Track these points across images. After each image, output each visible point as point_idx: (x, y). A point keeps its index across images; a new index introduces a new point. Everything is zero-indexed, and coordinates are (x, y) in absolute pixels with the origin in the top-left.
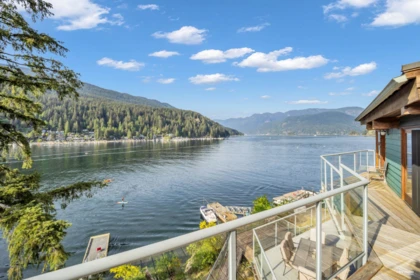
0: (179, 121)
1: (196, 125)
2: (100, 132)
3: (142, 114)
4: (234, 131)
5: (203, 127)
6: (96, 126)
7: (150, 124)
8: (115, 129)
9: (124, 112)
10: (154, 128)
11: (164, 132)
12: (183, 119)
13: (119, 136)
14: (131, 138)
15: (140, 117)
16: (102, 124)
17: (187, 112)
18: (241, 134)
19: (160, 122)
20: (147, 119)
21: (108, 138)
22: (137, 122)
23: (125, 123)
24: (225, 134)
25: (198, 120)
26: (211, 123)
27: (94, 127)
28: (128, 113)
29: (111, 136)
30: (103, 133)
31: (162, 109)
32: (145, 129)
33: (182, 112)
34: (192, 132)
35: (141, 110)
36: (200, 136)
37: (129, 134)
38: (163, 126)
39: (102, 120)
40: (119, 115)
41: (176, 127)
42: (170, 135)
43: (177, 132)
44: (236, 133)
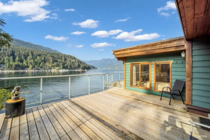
0: (63, 60)
1: (73, 63)
2: (9, 64)
3: (40, 55)
4: (93, 66)
5: (77, 64)
6: (6, 61)
7: (45, 61)
8: (21, 64)
9: (28, 53)
10: (47, 64)
11: (54, 66)
12: (65, 60)
13: (23, 68)
14: (32, 69)
15: (38, 57)
16: (11, 60)
17: (68, 56)
18: (97, 68)
19: (51, 60)
20: (43, 58)
21: (15, 69)
22: (36, 60)
23: (28, 60)
24: (89, 68)
25: (74, 60)
26: (81, 62)
27: (5, 62)
28: (30, 54)
29: (17, 67)
30: (12, 65)
31: (53, 53)
32: (41, 64)
33: (65, 55)
34: (70, 66)
35: (39, 53)
36: (75, 69)
37: (31, 66)
38: (53, 62)
39: (11, 58)
40: (24, 55)
41: (61, 64)
42: (57, 68)
43: (61, 66)
44: (94, 68)
